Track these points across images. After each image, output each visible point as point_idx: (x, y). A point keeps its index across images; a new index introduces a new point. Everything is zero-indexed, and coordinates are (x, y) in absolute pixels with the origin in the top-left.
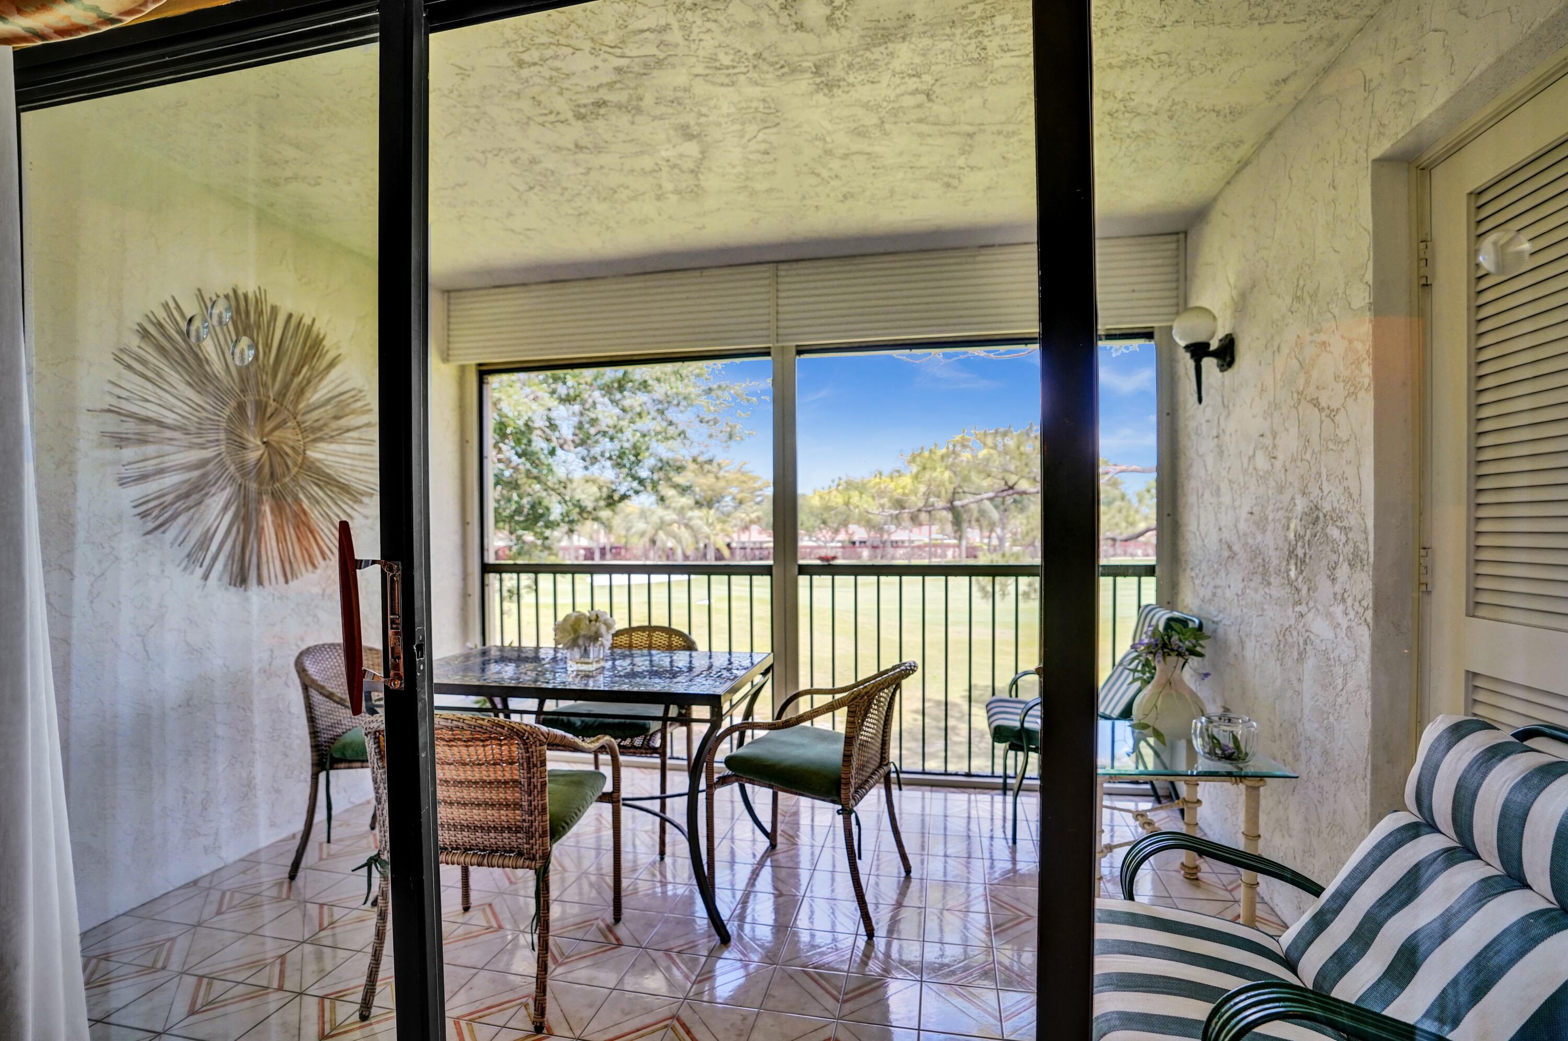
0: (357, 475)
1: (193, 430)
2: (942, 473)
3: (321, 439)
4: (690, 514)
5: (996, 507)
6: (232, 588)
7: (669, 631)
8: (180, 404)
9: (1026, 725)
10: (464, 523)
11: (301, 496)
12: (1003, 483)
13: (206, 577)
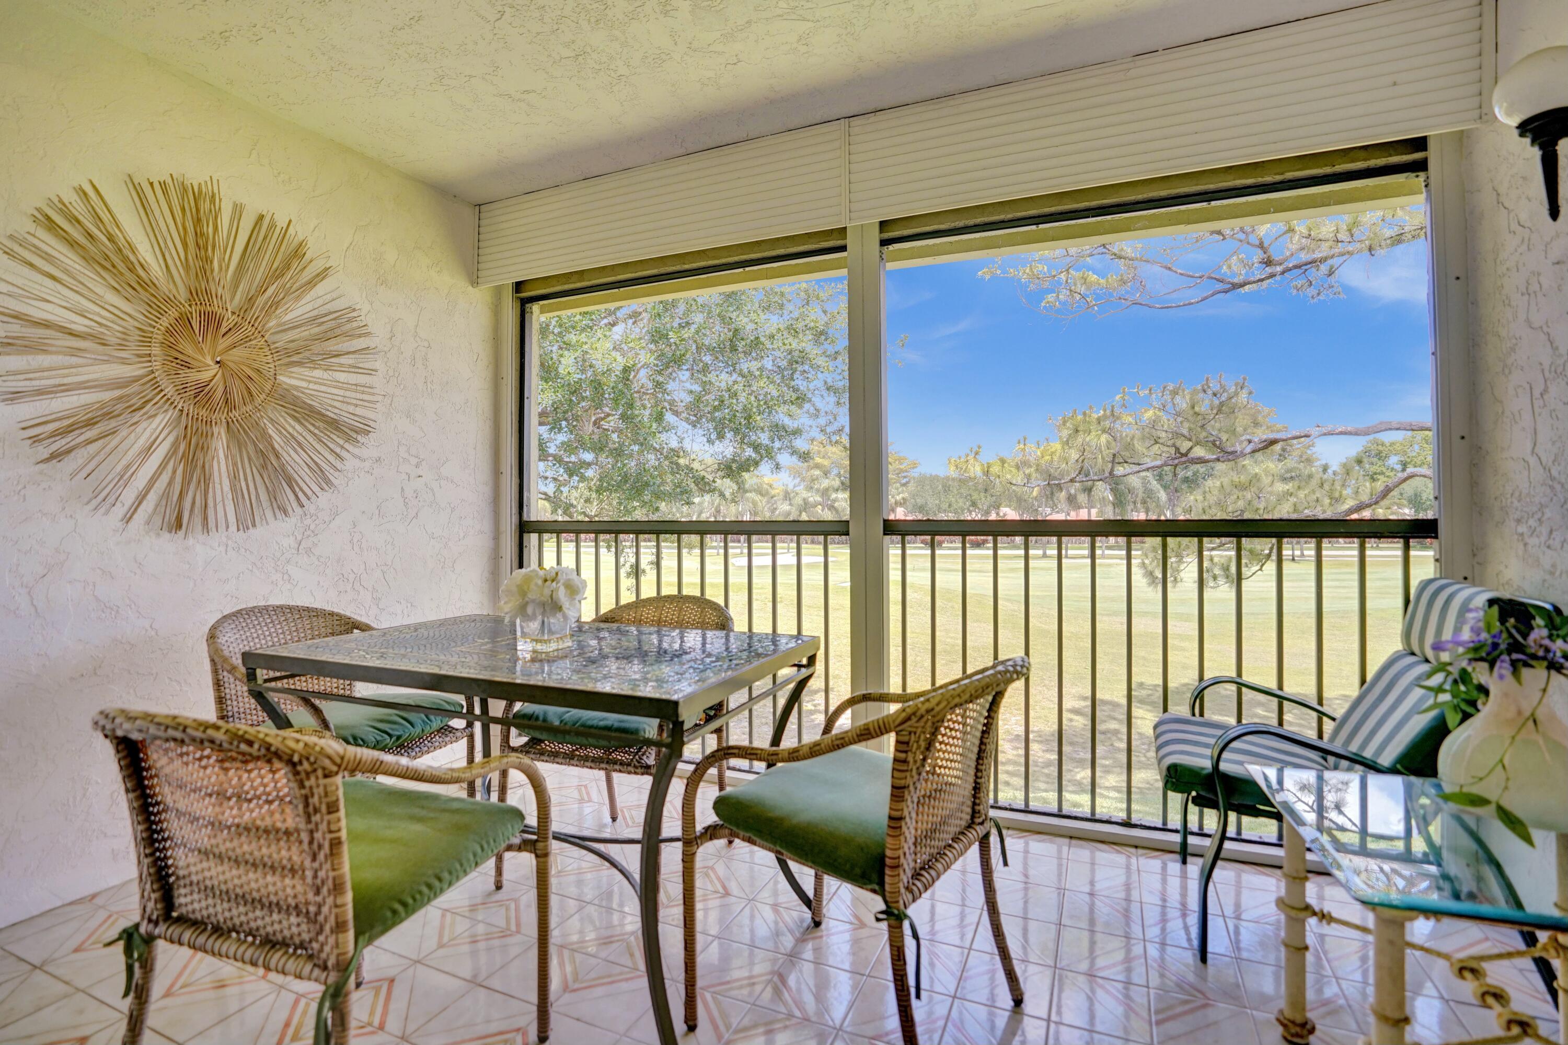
0: (351, 409)
1: (113, 340)
2: (1099, 437)
3: (300, 364)
4: (834, 496)
5: (1165, 487)
6: (166, 535)
7: (701, 602)
8: (97, 309)
9: (1224, 766)
10: (497, 472)
11: (271, 431)
12: (1173, 450)
13: (128, 519)
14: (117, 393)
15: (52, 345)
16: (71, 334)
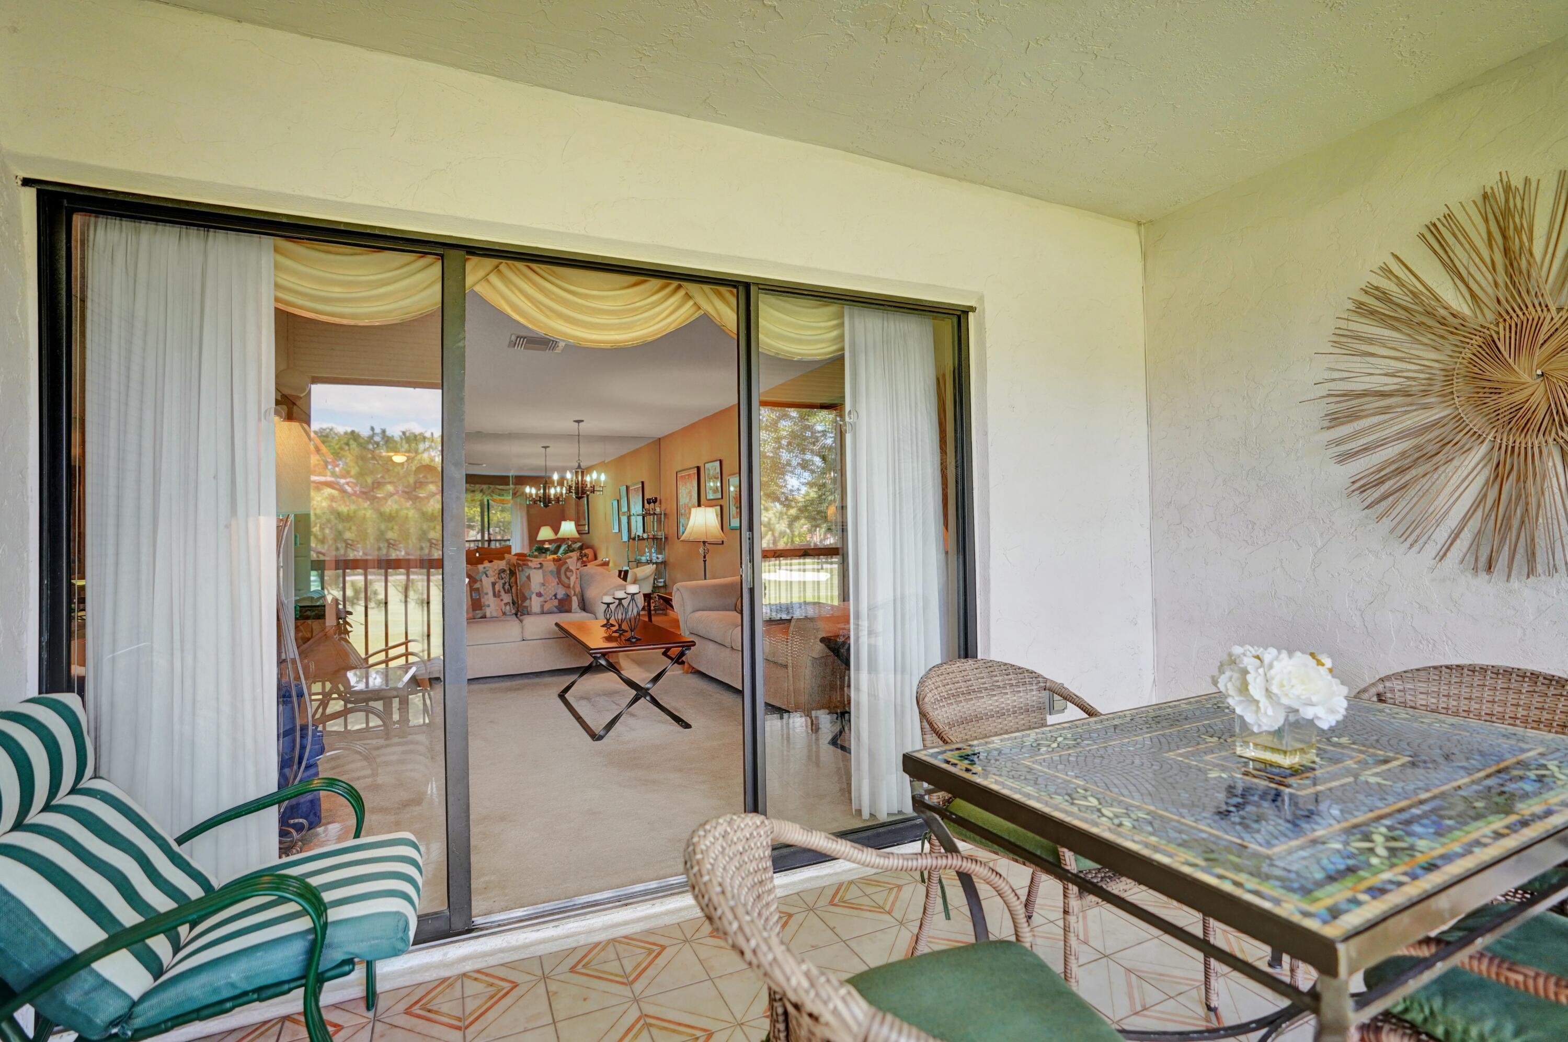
1: (1418, 389)
13: (1442, 556)
14: (1415, 442)
15: (1363, 411)
16: (1382, 395)
